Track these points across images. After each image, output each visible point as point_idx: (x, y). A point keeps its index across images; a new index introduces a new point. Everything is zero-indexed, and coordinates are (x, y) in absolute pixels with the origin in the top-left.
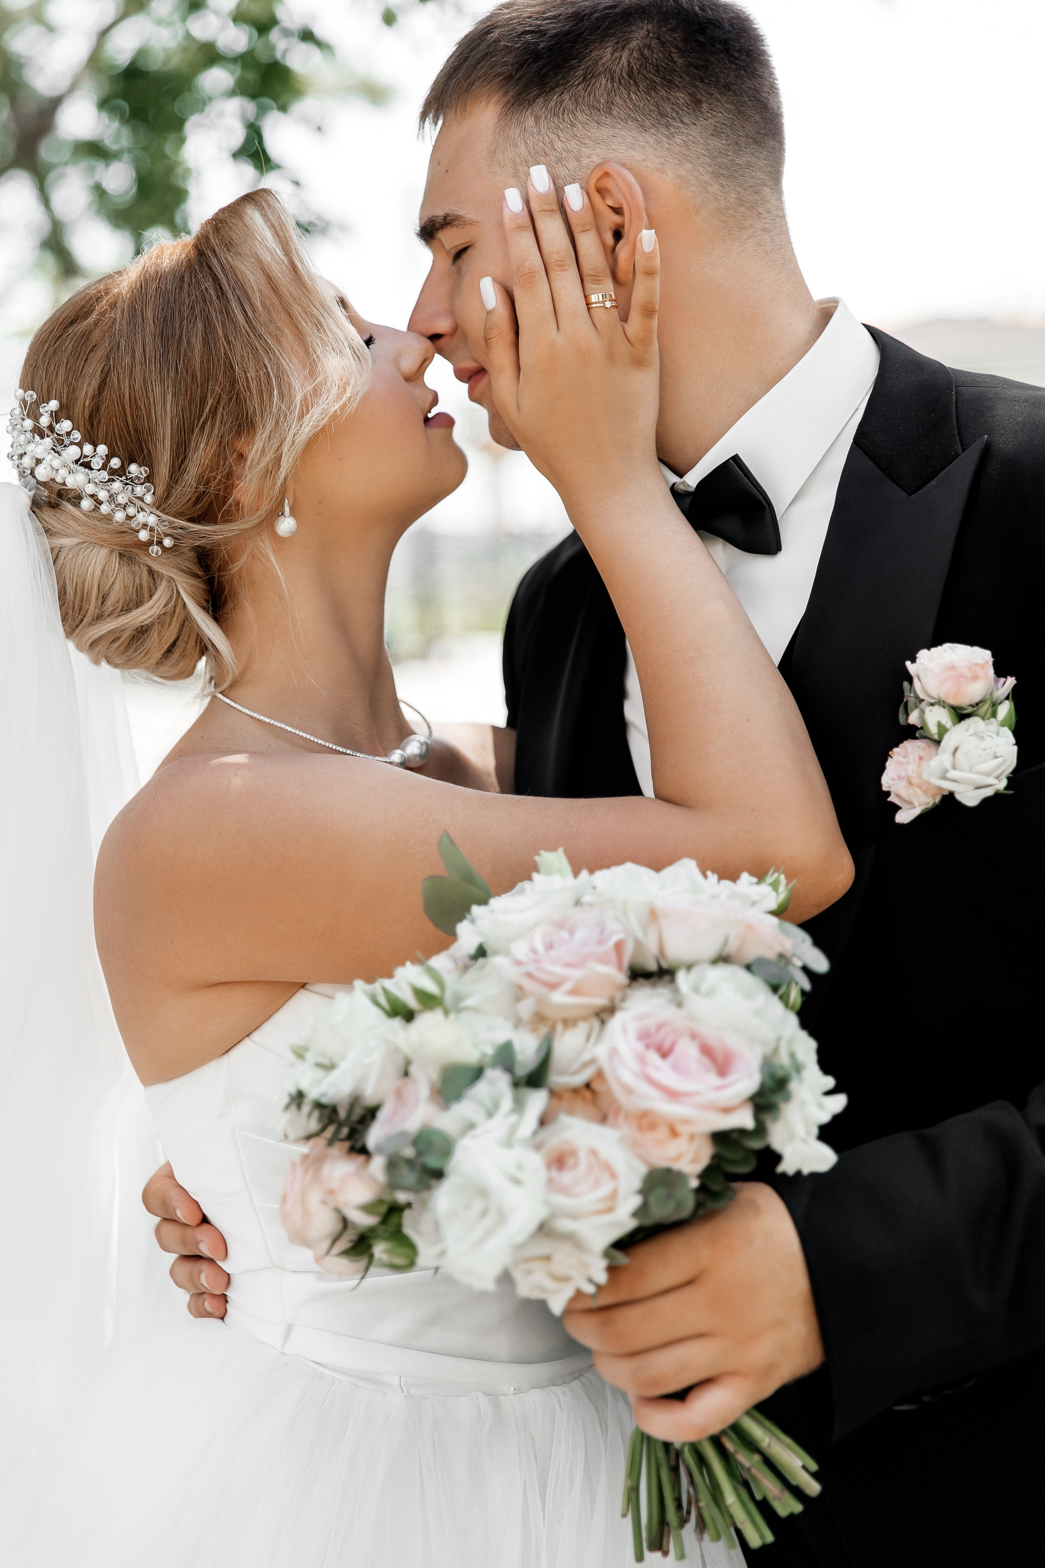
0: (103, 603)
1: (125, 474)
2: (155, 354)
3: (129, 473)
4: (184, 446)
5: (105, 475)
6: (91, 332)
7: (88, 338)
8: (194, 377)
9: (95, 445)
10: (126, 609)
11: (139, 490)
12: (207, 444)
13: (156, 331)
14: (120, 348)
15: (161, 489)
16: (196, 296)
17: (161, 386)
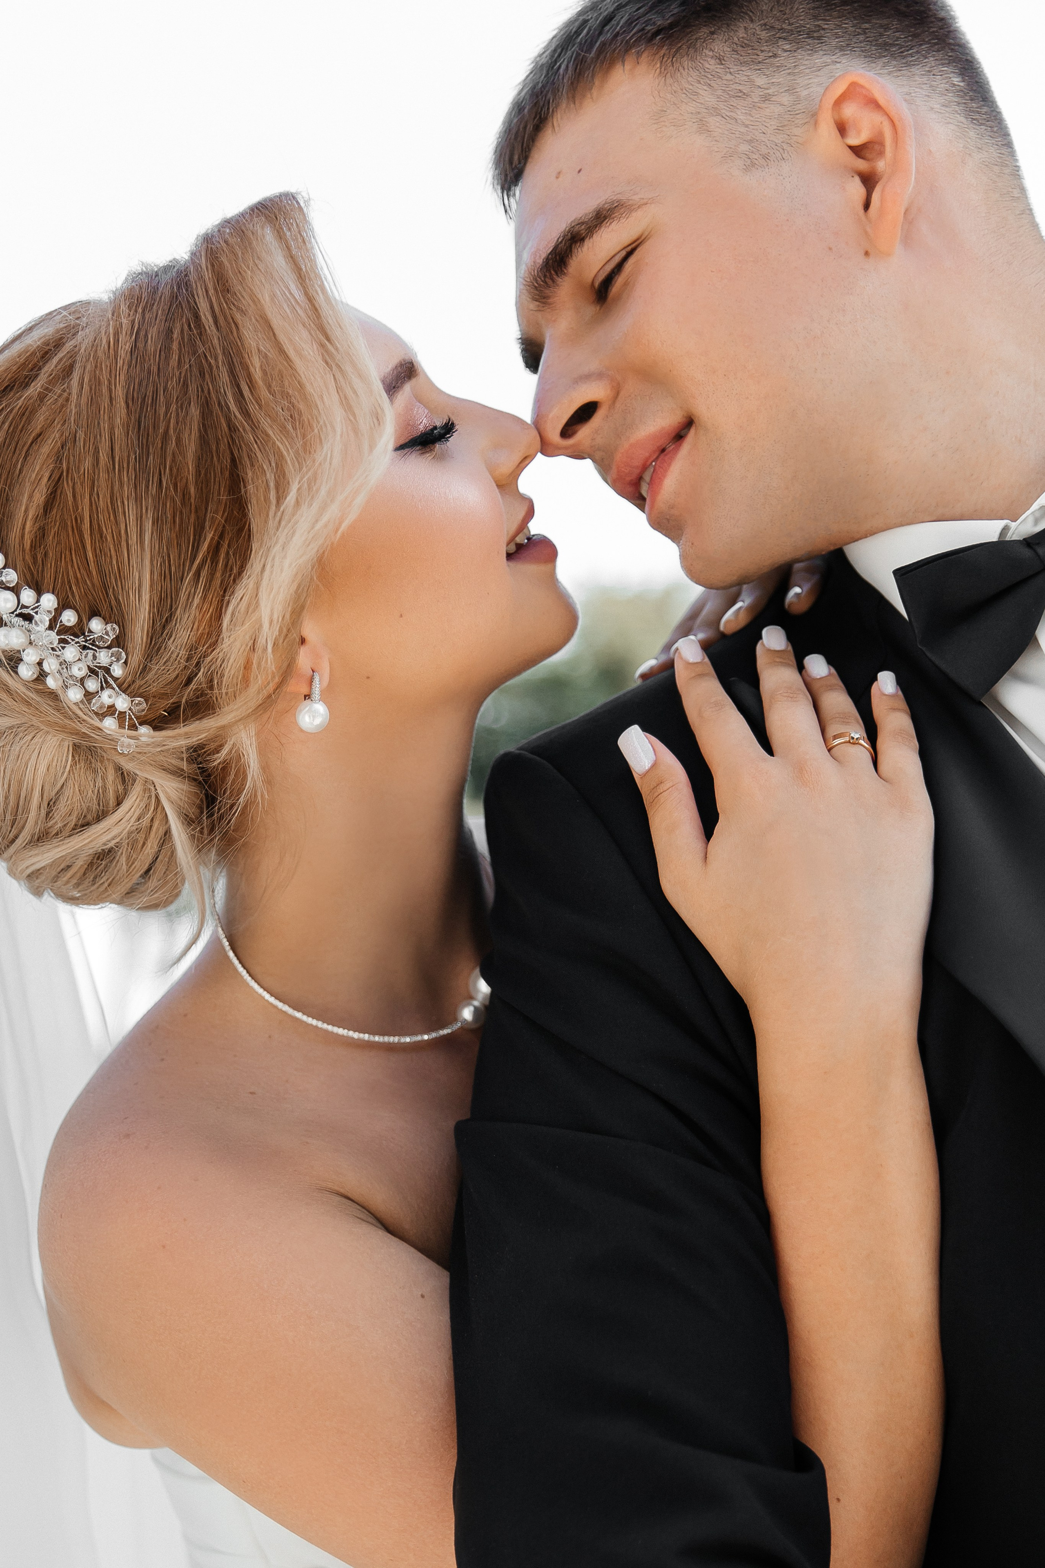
0: (48, 814)
1: (83, 634)
2: (129, 456)
3: (90, 631)
4: (169, 601)
5: (54, 637)
6: (33, 412)
7: (29, 421)
8: (185, 495)
9: (39, 593)
10: (83, 825)
11: (104, 658)
12: (204, 598)
13: (130, 419)
14: (77, 443)
15: (136, 658)
16: (190, 366)
17: (137, 508)
